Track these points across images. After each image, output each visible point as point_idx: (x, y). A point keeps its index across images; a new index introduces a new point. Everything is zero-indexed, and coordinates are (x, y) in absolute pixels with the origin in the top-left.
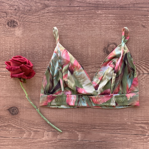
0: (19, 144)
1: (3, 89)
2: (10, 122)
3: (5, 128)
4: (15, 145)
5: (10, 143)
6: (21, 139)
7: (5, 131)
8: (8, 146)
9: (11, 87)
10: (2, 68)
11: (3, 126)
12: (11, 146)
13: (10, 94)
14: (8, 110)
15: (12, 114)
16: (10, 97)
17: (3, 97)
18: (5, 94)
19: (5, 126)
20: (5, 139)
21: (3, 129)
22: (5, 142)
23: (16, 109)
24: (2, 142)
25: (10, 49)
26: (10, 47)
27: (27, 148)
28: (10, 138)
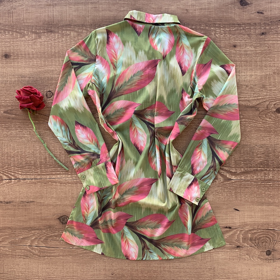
0: (70, 255)
1: (52, 197)
2: (60, 231)
3: (55, 238)
4: (66, 256)
5: (61, 254)
6: (72, 250)
7: (56, 241)
8: (59, 257)
9: (61, 194)
10: (52, 175)
11: (53, 236)
12: (62, 257)
13: (60, 202)
14: (58, 219)
15: (63, 223)
16: (60, 205)
17: (53, 205)
18: (54, 202)
19: (56, 236)
20: (55, 250)
21: (53, 239)
22: (55, 253)
23: (66, 218)
24: (53, 253)
25: (60, 155)
26: (60, 153)
27: (79, 258)
28: (61, 248)
